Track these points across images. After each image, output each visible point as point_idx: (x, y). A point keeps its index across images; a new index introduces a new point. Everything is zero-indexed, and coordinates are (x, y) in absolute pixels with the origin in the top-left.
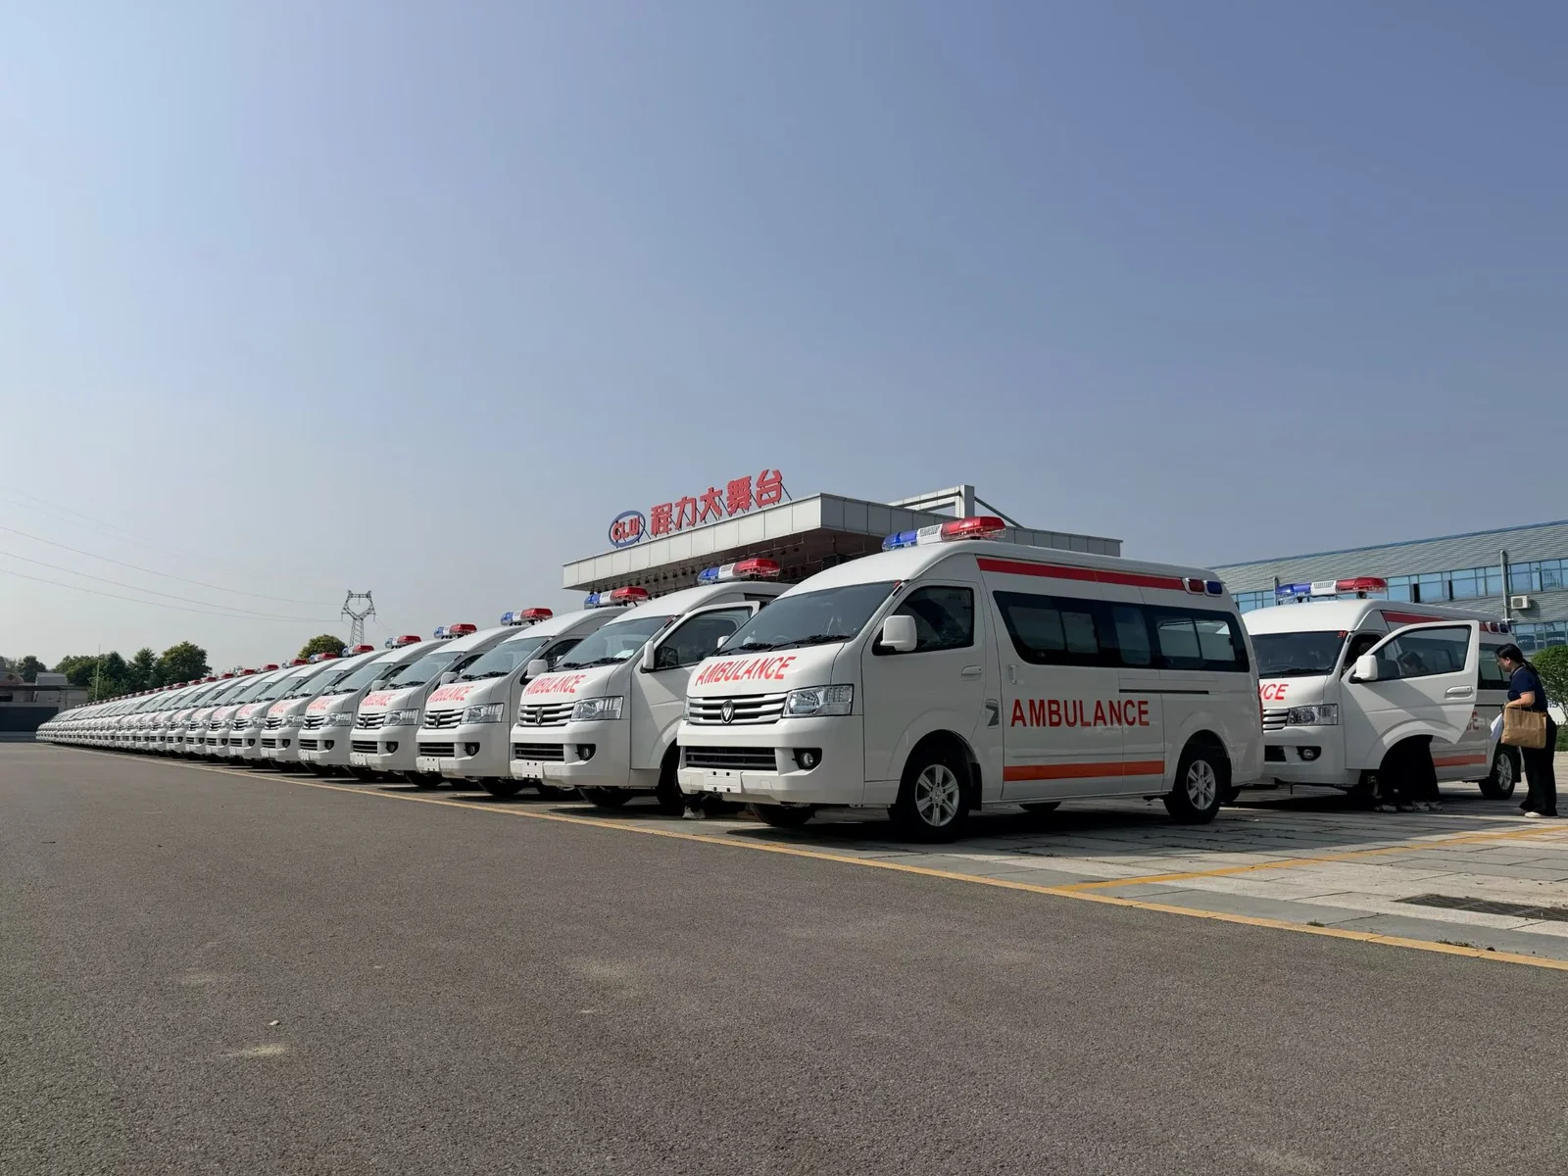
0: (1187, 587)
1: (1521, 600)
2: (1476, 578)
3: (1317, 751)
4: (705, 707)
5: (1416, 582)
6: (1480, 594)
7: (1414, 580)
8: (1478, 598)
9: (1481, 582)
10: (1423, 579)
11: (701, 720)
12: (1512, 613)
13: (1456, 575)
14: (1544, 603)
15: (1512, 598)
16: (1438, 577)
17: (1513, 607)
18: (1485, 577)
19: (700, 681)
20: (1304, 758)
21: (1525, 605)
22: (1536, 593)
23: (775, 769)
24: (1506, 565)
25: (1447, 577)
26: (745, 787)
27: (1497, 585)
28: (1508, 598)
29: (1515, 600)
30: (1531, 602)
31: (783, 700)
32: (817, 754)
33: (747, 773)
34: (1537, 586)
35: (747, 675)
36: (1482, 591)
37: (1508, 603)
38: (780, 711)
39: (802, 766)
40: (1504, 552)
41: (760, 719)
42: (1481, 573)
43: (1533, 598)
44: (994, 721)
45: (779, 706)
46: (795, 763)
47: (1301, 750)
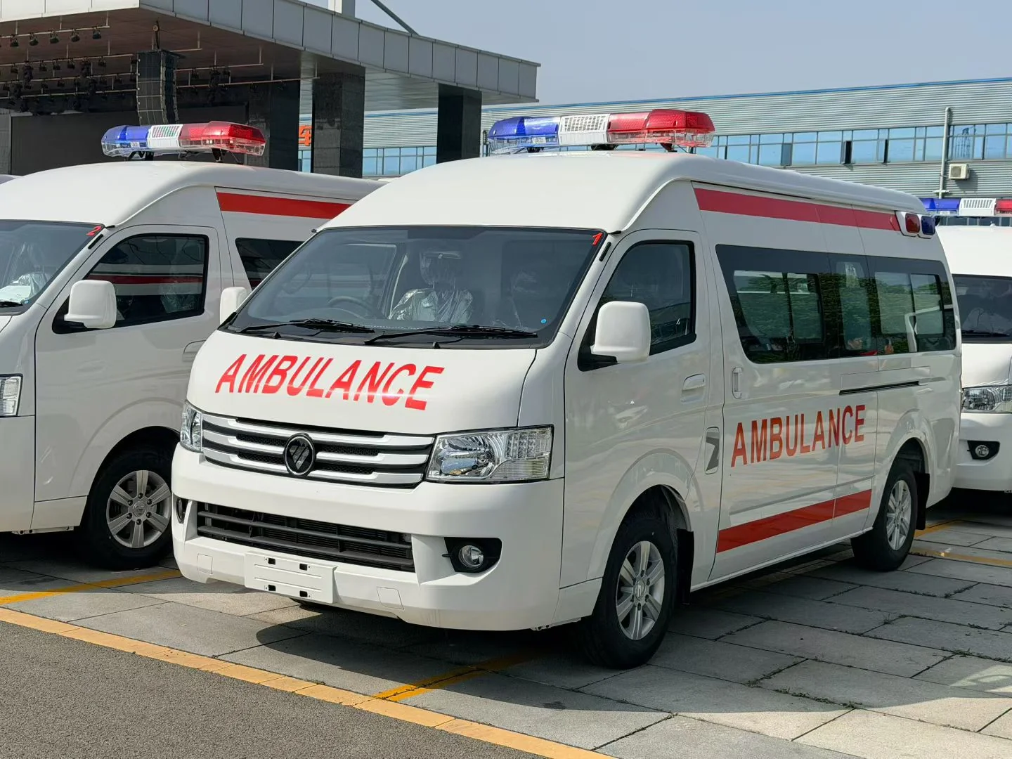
0: (903, 225)
1: (960, 169)
2: (915, 138)
3: (994, 448)
4: (242, 436)
5: (849, 139)
6: (916, 158)
7: (847, 137)
8: (914, 163)
9: (920, 143)
10: (858, 135)
11: (235, 459)
12: (949, 184)
13: (894, 134)
14: (982, 172)
15: (951, 166)
16: (874, 134)
17: (950, 177)
18: (925, 139)
19: (226, 385)
20: (975, 457)
21: (963, 176)
22: (977, 161)
23: (411, 569)
24: (949, 126)
25: (884, 135)
26: (340, 593)
27: (937, 149)
28: (946, 164)
29: (954, 168)
30: (970, 172)
31: (427, 449)
32: (491, 549)
33: (343, 568)
34: (978, 155)
35: (339, 392)
36: (919, 155)
37: (946, 172)
38: (422, 468)
39: (459, 567)
40: (949, 110)
41: (373, 477)
42: (921, 133)
43: (973, 166)
44: (713, 463)
45: (420, 459)
46: (447, 563)
47: (973, 445)
